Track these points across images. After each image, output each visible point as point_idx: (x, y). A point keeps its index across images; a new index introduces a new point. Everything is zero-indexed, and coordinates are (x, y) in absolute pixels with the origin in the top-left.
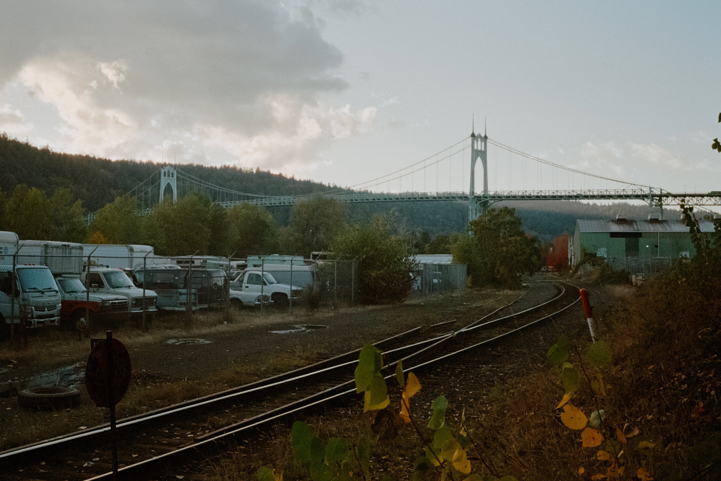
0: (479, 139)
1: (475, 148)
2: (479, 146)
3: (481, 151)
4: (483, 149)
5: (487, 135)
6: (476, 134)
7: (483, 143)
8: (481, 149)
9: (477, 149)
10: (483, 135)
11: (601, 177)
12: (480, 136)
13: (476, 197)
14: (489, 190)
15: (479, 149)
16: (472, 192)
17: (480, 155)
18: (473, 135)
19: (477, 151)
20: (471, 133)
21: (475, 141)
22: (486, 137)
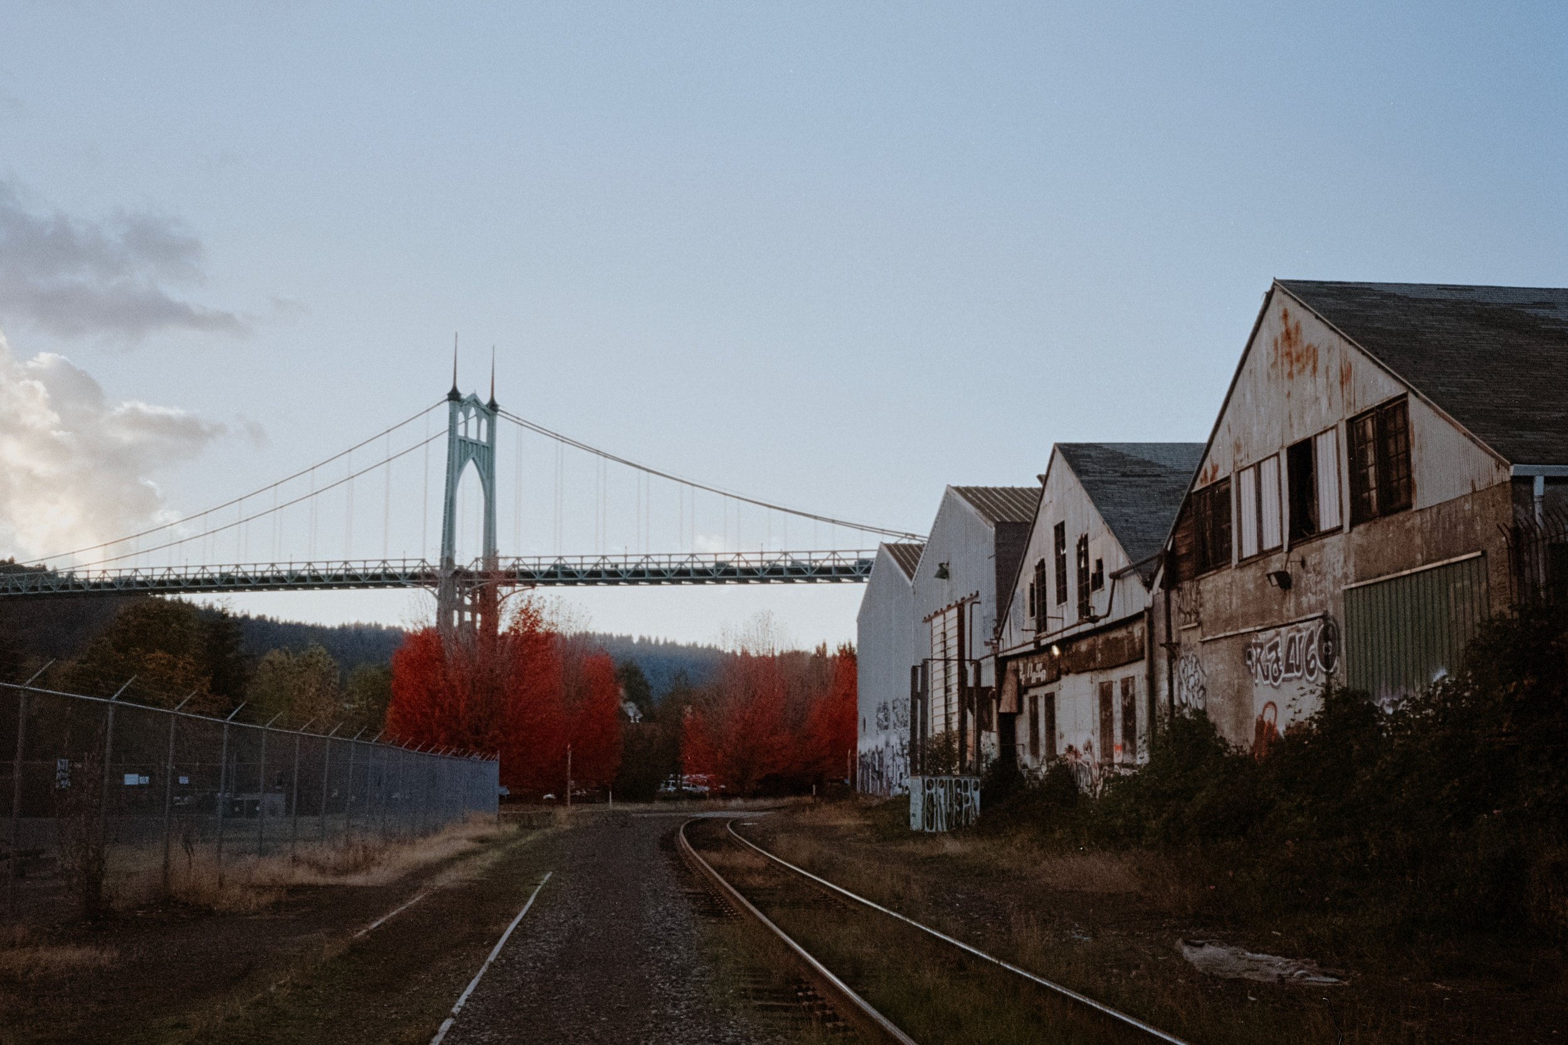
0: (473, 412)
1: (461, 432)
2: (473, 428)
3: (476, 444)
4: (484, 439)
5: (497, 401)
6: (465, 393)
7: (484, 422)
8: (478, 439)
9: (466, 436)
10: (485, 400)
11: (833, 521)
12: (475, 402)
13: (457, 573)
14: (500, 554)
15: (473, 436)
16: (448, 559)
17: (474, 455)
18: (454, 396)
19: (464, 441)
20: (449, 389)
21: (461, 417)
22: (493, 406)
